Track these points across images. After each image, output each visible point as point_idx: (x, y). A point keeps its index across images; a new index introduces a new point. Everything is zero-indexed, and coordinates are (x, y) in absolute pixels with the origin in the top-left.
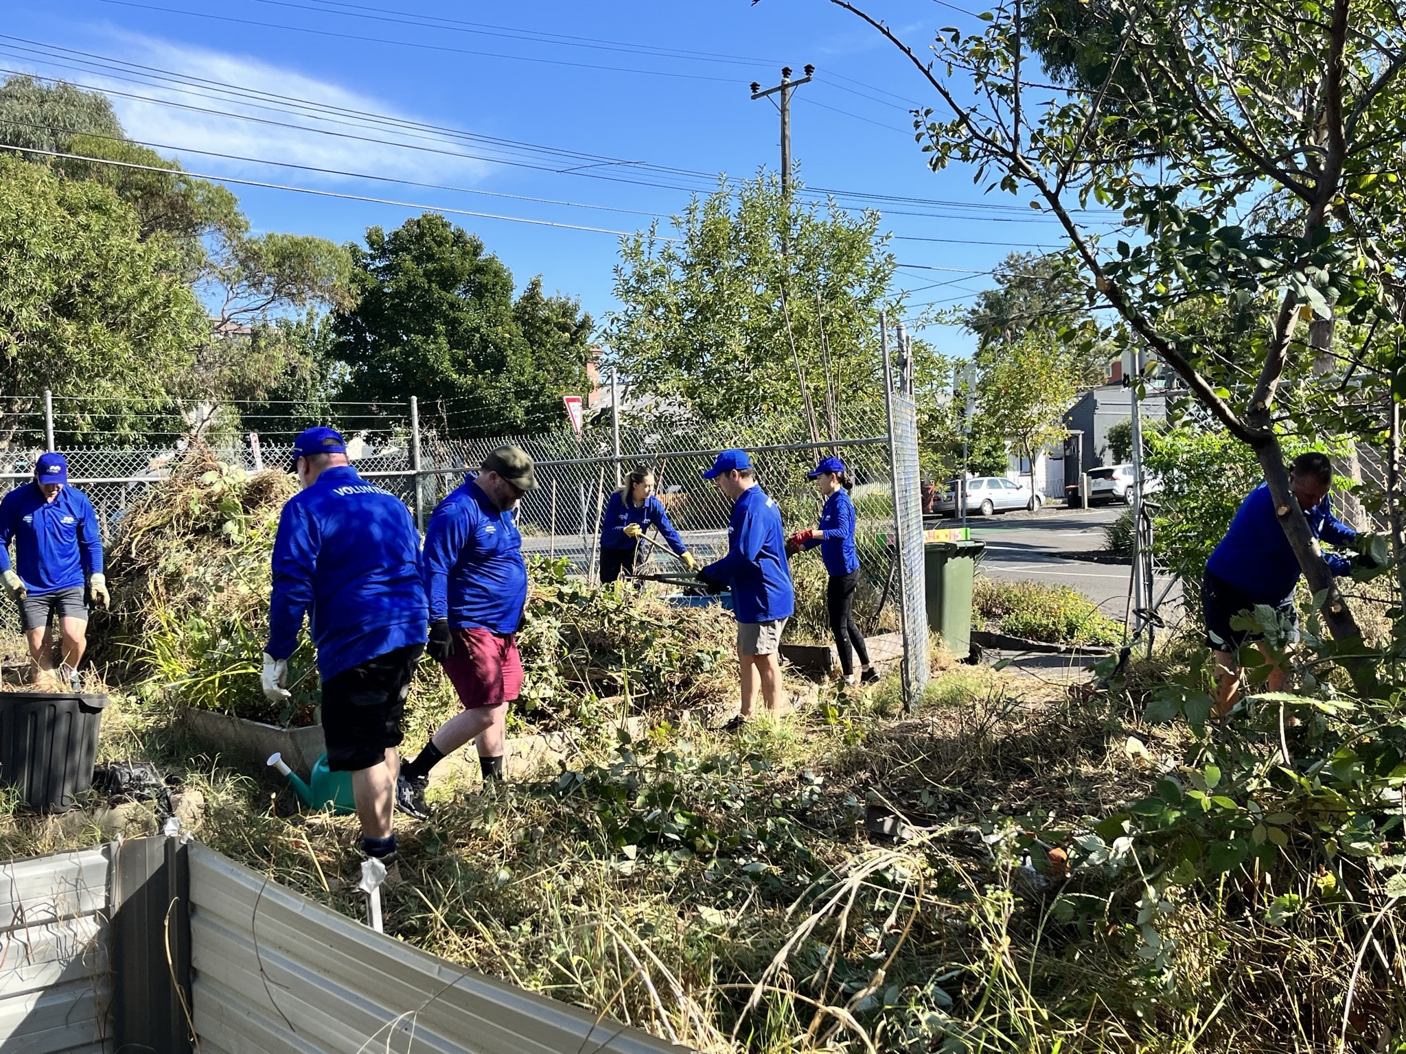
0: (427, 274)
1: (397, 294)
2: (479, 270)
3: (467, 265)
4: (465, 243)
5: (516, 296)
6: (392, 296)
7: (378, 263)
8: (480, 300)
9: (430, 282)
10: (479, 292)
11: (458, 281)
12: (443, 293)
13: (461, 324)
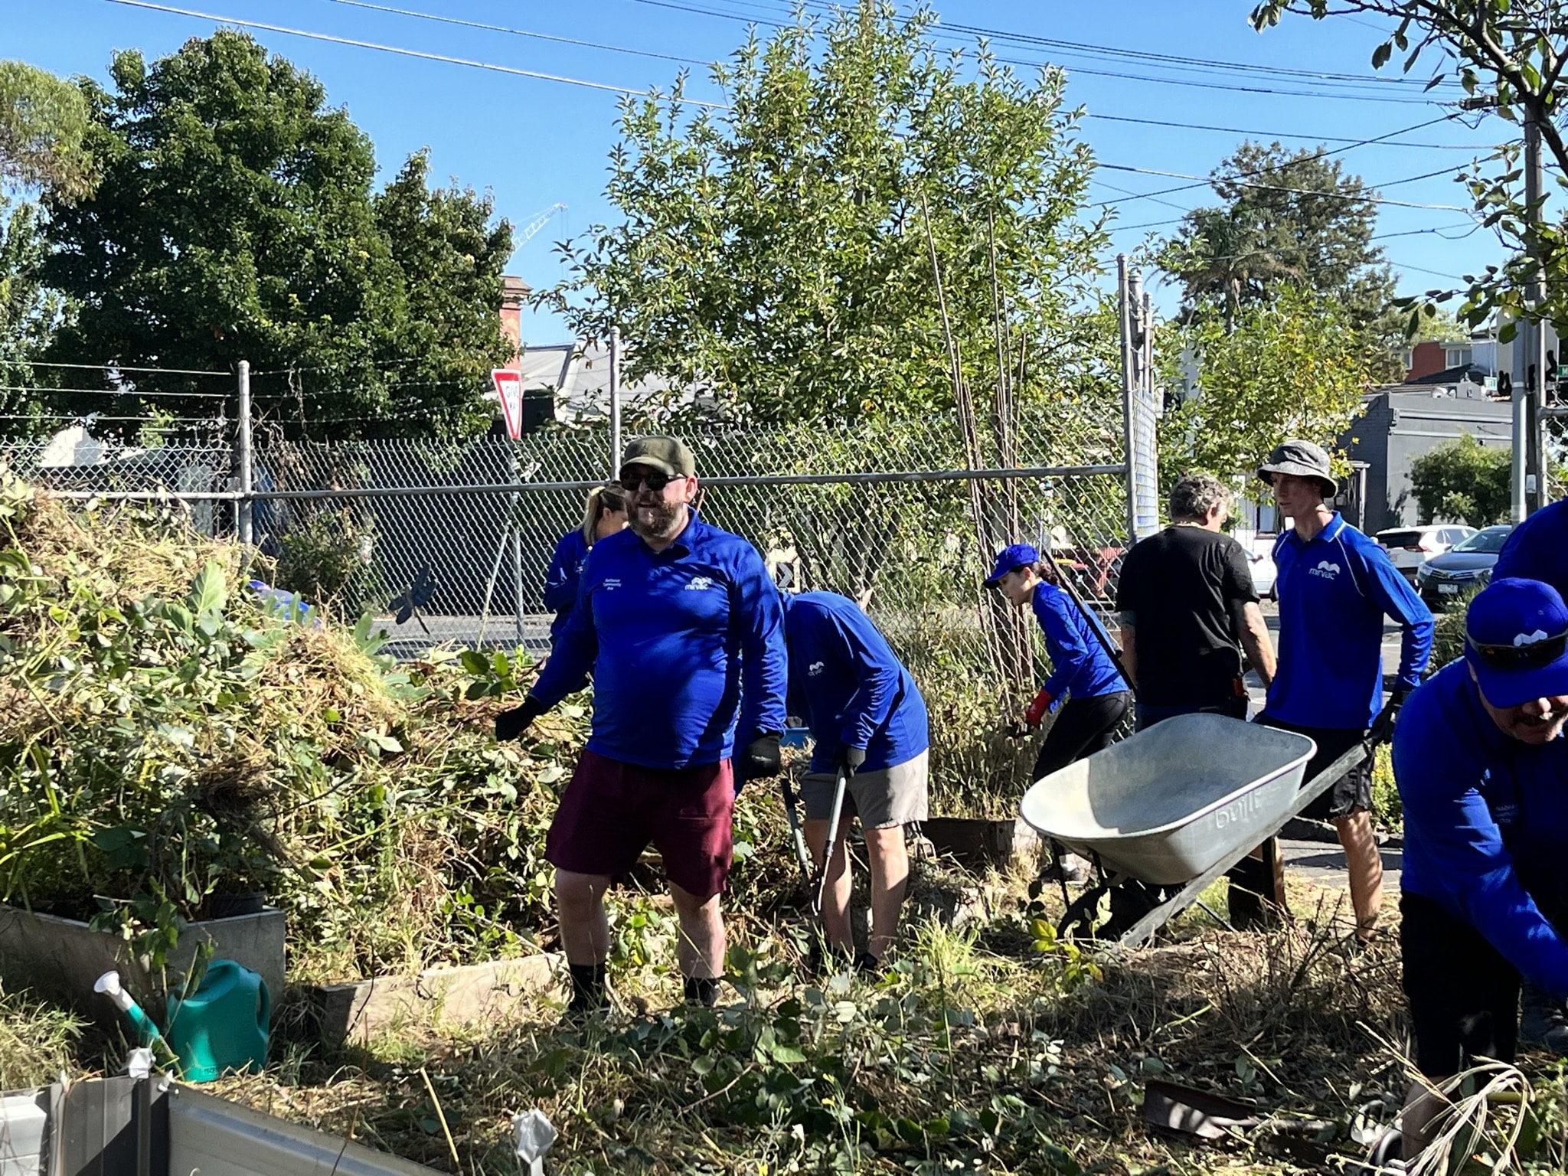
0: (220, 137)
1: (165, 171)
2: (314, 134)
3: (295, 123)
4: (292, 86)
5: (379, 186)
6: (155, 175)
7: (131, 116)
8: (316, 189)
9: (226, 151)
10: (315, 172)
11: (277, 153)
12: (250, 173)
13: (280, 230)
